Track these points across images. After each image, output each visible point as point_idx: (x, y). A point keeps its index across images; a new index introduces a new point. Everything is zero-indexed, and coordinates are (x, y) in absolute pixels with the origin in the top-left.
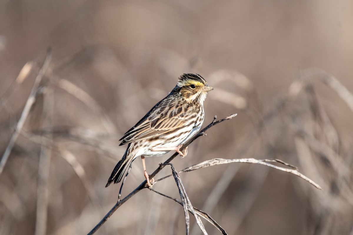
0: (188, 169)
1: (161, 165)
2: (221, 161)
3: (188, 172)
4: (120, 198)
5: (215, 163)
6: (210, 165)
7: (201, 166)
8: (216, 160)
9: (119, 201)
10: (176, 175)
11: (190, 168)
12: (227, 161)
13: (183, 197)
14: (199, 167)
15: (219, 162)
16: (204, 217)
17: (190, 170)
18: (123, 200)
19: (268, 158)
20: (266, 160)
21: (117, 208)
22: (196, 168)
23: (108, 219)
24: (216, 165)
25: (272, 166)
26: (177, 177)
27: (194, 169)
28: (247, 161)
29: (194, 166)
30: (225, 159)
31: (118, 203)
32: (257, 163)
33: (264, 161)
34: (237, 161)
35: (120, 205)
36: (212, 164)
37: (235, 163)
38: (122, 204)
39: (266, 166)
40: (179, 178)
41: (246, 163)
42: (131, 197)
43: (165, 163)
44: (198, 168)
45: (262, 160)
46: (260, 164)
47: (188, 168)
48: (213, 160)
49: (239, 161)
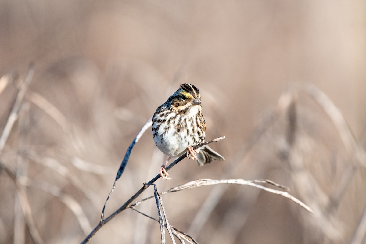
0: (173, 190)
1: (145, 185)
2: (208, 181)
3: (174, 192)
4: (103, 217)
5: (201, 183)
6: (196, 186)
7: (187, 187)
8: (203, 180)
9: (102, 220)
10: (158, 196)
11: (176, 189)
12: (215, 182)
13: (162, 220)
14: (185, 188)
15: (206, 182)
16: (188, 240)
17: (175, 191)
18: (105, 220)
19: (258, 179)
20: (256, 181)
21: (100, 228)
22: (182, 189)
23: (91, 239)
24: (203, 185)
25: (262, 187)
26: (158, 198)
27: (180, 189)
28: (236, 182)
29: (180, 186)
30: (212, 180)
31: (100, 222)
32: (246, 185)
33: (254, 182)
34: (225, 181)
35: (102, 225)
36: (198, 185)
37: (223, 184)
38: (104, 224)
39: (256, 187)
40: (160, 199)
41: (235, 184)
42: (114, 217)
43: (149, 183)
44: (183, 188)
45: (251, 181)
46: (249, 185)
47: (174, 188)
48: (200, 181)
49: (227, 181)
